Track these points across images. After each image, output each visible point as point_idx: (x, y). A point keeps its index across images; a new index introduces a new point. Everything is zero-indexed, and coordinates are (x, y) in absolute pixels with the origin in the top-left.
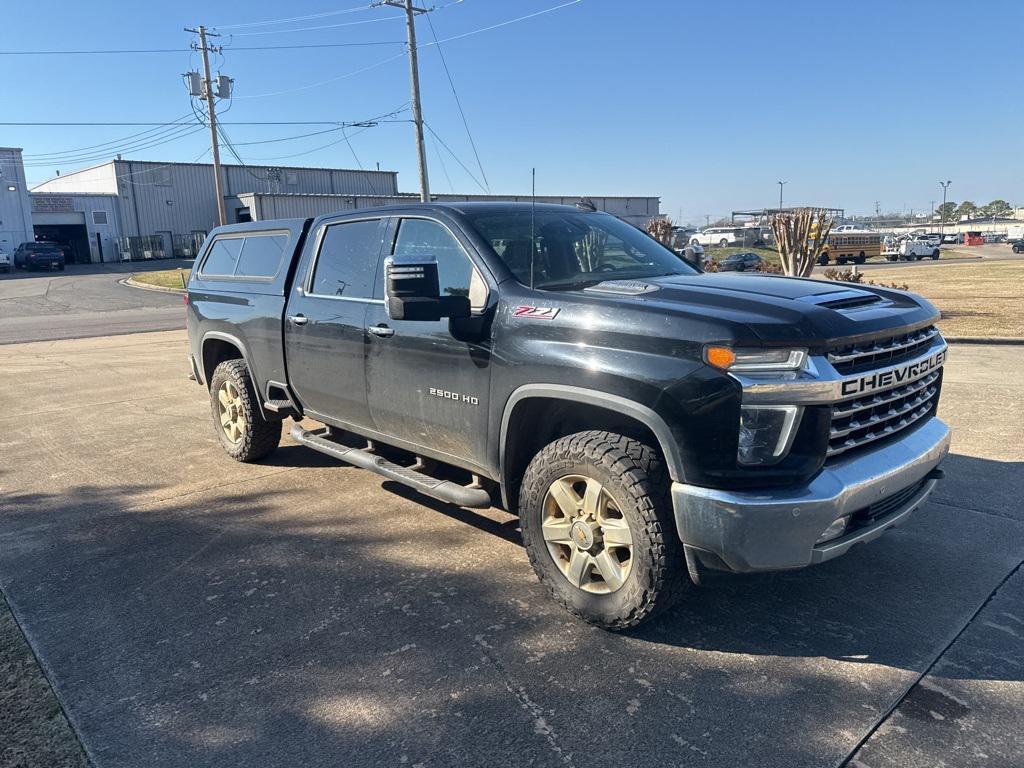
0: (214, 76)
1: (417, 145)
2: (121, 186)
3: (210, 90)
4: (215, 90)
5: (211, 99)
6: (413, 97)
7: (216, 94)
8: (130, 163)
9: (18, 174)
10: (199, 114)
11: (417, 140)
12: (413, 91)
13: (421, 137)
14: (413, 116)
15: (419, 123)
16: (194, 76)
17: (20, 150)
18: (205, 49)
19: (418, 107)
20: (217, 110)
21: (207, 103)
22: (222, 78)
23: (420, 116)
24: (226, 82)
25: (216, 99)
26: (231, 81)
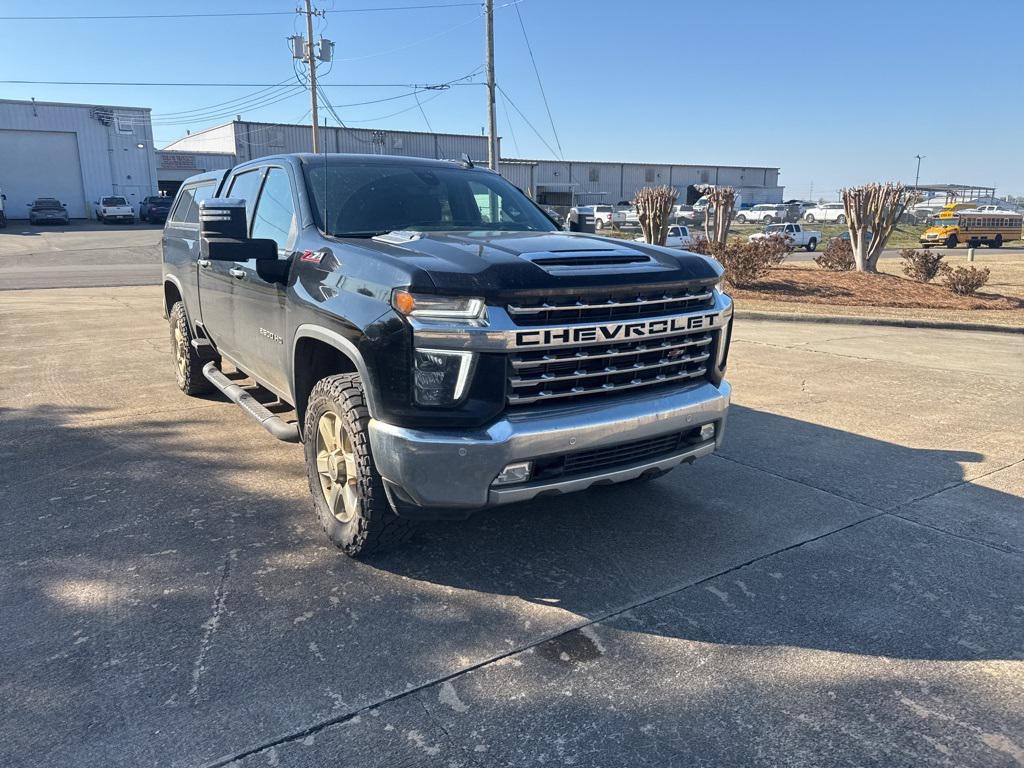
0: (317, 40)
1: (489, 108)
2: (239, 146)
3: (312, 53)
4: (317, 53)
5: (313, 61)
6: (487, 60)
7: (318, 57)
8: (248, 124)
9: (146, 133)
10: (301, 77)
11: (488, 103)
12: (487, 54)
13: (493, 100)
14: (486, 79)
15: (492, 86)
16: (298, 40)
17: (149, 110)
18: (310, 14)
19: (492, 70)
20: (318, 73)
21: (308, 66)
22: (324, 41)
23: (492, 79)
24: (327, 45)
25: (318, 62)
26: (333, 45)
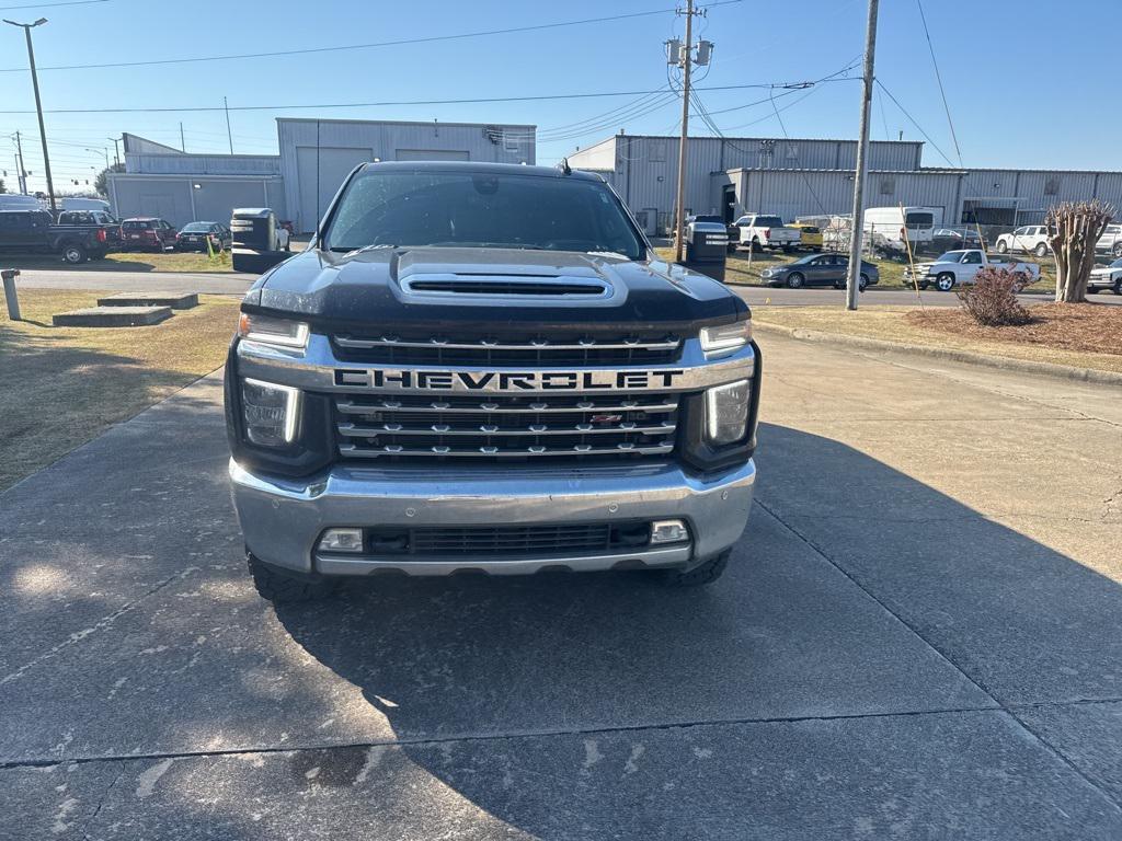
0: (695, 42)
1: (862, 107)
2: (618, 162)
3: (688, 58)
4: (694, 56)
5: (688, 65)
6: (866, 49)
7: (695, 61)
8: (630, 138)
9: (530, 150)
10: (674, 84)
11: (863, 101)
12: (867, 42)
13: (868, 97)
14: (862, 71)
15: (869, 80)
16: (675, 44)
17: (534, 127)
18: (690, 13)
19: (871, 60)
20: (693, 78)
21: (683, 71)
22: (702, 43)
23: (870, 72)
24: (706, 46)
25: (693, 66)
26: (712, 46)
